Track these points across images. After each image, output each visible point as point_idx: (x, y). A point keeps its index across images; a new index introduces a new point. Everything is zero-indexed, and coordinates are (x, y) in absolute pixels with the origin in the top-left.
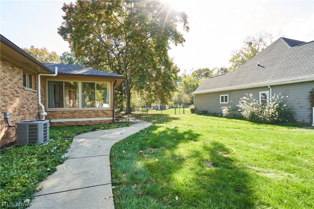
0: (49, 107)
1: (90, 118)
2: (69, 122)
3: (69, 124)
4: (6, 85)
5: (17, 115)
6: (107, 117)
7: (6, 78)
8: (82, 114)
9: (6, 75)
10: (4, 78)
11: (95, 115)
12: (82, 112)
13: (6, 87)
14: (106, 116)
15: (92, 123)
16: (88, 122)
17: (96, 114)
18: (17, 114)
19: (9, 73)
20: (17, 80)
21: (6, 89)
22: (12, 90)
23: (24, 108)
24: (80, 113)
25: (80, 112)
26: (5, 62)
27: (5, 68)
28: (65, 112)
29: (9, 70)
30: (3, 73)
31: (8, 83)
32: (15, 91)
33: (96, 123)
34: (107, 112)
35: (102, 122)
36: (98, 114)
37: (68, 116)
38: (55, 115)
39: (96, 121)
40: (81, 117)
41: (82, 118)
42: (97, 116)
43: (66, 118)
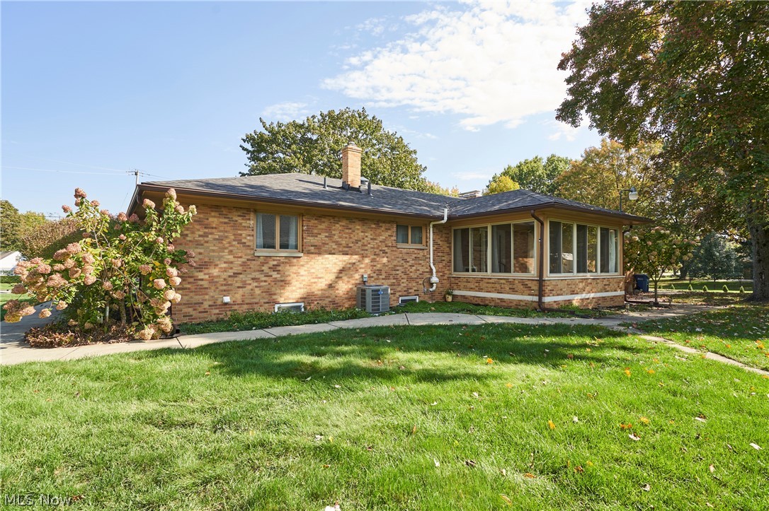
0: (455, 271)
1: (501, 293)
2: (474, 297)
3: (474, 302)
4: (366, 246)
5: (383, 279)
6: (529, 295)
7: (366, 239)
8: (490, 285)
9: (366, 234)
10: (363, 239)
11: (510, 289)
12: (491, 281)
13: (366, 248)
14: (528, 292)
15: (504, 304)
16: (499, 301)
17: (511, 286)
18: (384, 277)
19: (371, 232)
20: (384, 238)
21: (366, 250)
22: (375, 250)
23: (398, 270)
24: (488, 283)
25: (487, 281)
26: (366, 221)
27: (364, 227)
28: (469, 280)
29: (373, 228)
30: (362, 234)
31: (369, 244)
32: (380, 250)
33: (511, 304)
34: (530, 284)
35: (522, 303)
36: (514, 286)
37: (473, 286)
38: (459, 284)
39: (511, 301)
40: (490, 289)
41: (490, 292)
42: (513, 291)
43: (471, 289)
